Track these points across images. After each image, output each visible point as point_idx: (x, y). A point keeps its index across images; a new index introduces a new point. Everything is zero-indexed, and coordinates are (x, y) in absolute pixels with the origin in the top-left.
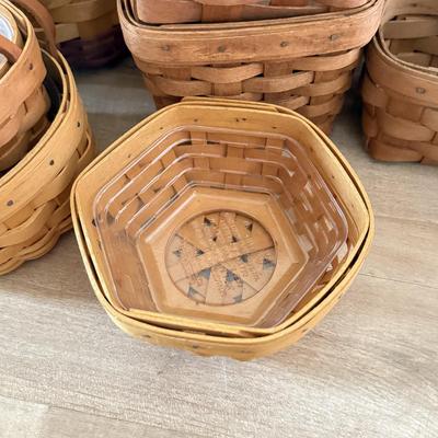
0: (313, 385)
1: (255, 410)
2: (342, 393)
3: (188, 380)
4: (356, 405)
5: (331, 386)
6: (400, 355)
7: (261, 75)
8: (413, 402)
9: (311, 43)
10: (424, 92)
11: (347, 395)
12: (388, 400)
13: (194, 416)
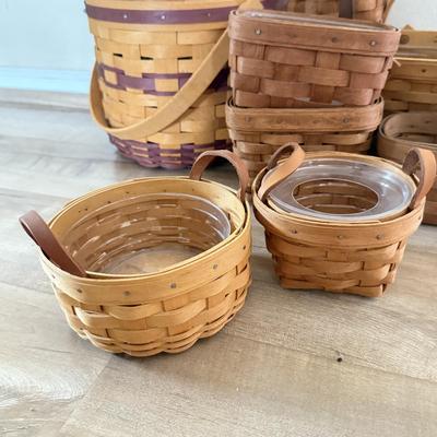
9: (332, 122)
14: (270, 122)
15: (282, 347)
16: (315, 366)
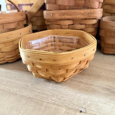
0: (78, 92)
1: (57, 96)
2: (87, 95)
3: (39, 87)
4: (91, 98)
5: (83, 93)
6: (108, 89)
7: (73, 24)
8: (111, 100)
9: (84, 15)
10: (113, 27)
11: (89, 96)
12: (103, 98)
13: (38, 94)
14: (60, 15)
15: (54, 104)
16: (68, 113)
